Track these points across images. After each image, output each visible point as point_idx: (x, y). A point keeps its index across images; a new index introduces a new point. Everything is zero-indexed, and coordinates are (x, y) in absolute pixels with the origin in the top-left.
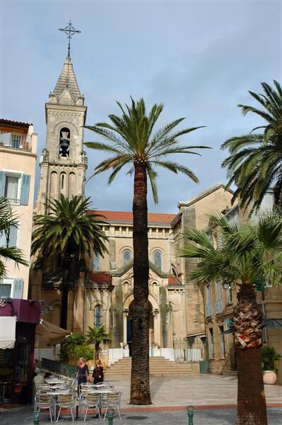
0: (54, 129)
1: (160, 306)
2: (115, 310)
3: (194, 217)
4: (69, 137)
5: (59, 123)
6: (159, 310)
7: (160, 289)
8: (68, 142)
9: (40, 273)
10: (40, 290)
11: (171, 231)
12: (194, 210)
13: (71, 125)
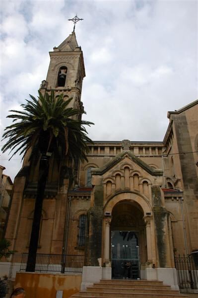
0: (54, 68)
1: (153, 210)
2: (92, 214)
3: (186, 123)
4: (66, 72)
5: (59, 64)
6: (152, 214)
7: (152, 188)
8: (65, 76)
9: (23, 180)
10: (21, 197)
11: (163, 150)
12: (184, 118)
13: (68, 64)
